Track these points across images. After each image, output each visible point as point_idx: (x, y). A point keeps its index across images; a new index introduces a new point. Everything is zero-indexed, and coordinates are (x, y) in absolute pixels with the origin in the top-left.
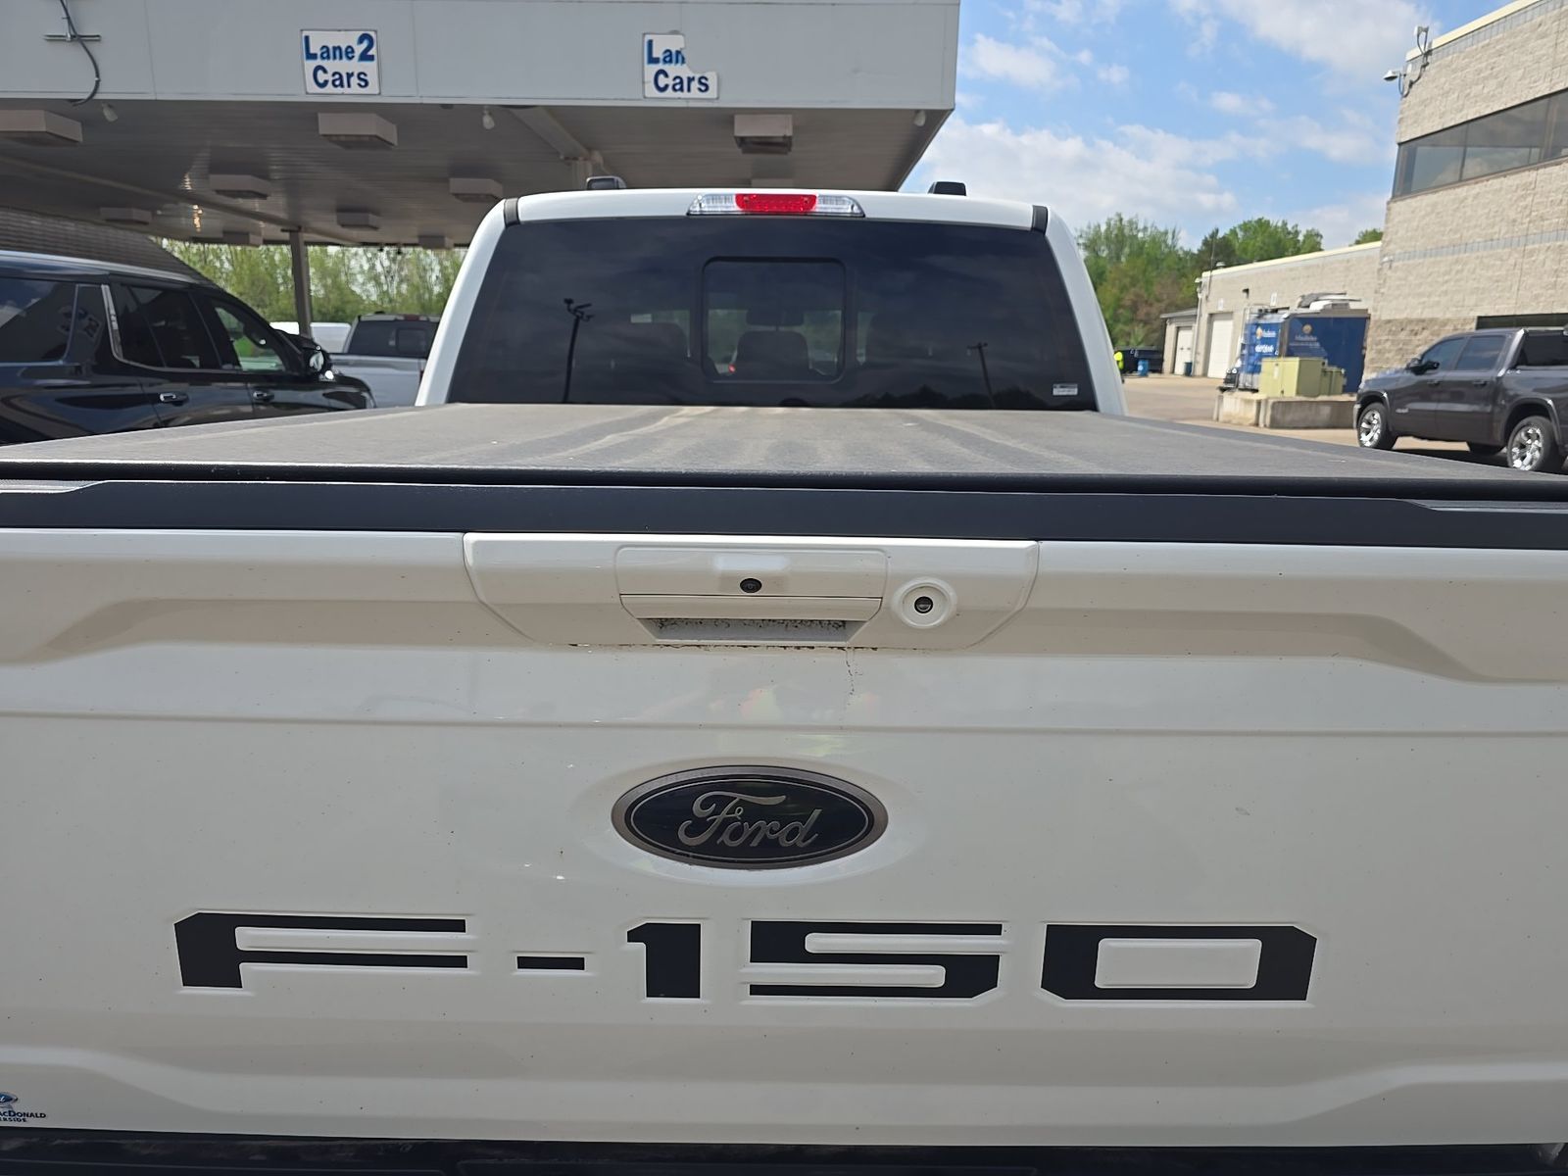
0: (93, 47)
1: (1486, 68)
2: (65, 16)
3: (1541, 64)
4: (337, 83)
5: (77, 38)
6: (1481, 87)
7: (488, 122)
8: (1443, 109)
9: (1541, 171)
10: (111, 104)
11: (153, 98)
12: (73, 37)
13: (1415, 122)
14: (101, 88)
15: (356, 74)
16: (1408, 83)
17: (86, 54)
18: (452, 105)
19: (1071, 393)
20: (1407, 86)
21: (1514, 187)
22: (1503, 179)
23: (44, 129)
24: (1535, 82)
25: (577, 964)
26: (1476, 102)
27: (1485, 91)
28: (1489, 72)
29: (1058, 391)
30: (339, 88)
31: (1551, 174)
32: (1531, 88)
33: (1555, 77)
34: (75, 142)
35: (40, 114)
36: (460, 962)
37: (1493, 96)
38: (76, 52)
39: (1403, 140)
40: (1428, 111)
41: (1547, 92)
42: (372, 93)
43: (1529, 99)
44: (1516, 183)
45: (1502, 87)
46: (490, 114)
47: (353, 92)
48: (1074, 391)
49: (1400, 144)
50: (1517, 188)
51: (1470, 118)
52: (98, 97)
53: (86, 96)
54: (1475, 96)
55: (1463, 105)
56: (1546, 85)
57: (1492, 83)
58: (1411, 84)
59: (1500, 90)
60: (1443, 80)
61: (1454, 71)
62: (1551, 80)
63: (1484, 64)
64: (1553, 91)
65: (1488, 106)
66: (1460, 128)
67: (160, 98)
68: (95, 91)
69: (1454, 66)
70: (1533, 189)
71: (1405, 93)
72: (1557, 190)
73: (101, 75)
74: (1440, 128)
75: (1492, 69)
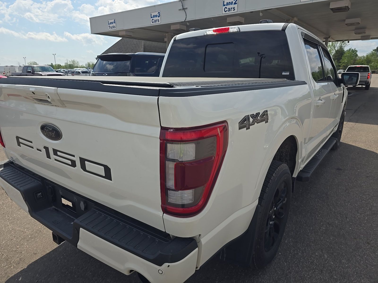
0: (186, 10)
2: (182, 5)
4: (229, 10)
5: (184, 9)
7: (261, 14)
10: (188, 22)
11: (195, 19)
12: (183, 9)
14: (186, 19)
15: (233, 8)
17: (185, 12)
18: (253, 12)
19: (287, 74)
23: (179, 28)
29: (283, 74)
30: (229, 12)
34: (184, 30)
35: (179, 25)
38: (183, 12)
42: (236, 12)
46: (262, 12)
47: (232, 12)
48: (288, 74)
52: (186, 20)
53: (184, 21)
67: (196, 19)
68: (185, 19)
73: (187, 16)
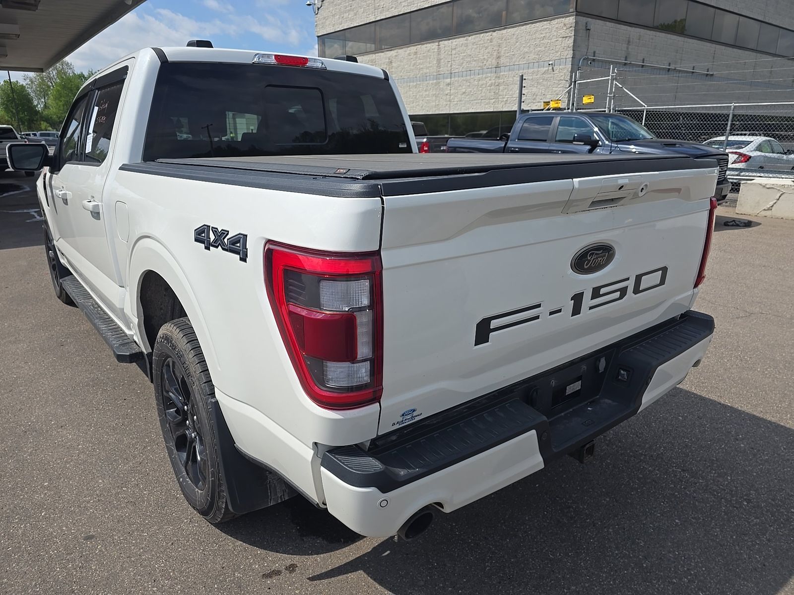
1: (348, 6)
3: (370, 7)
6: (348, 14)
8: (334, 23)
9: (377, 54)
13: (322, 27)
16: (317, 8)
20: (317, 10)
21: (367, 61)
22: (362, 57)
24: (368, 15)
25: (560, 311)
26: (347, 21)
27: (350, 16)
28: (350, 8)
31: (380, 56)
32: (367, 17)
33: (376, 13)
36: (537, 317)
37: (353, 19)
39: (319, 35)
40: (328, 22)
41: (374, 20)
43: (367, 22)
44: (368, 59)
45: (356, 15)
49: (318, 37)
50: (369, 61)
51: (345, 28)
54: (346, 18)
55: (342, 21)
56: (373, 17)
57: (352, 13)
58: (318, 9)
59: (355, 17)
60: (331, 9)
61: (336, 5)
62: (375, 15)
63: (347, 4)
64: (376, 20)
65: (351, 23)
66: (341, 32)
69: (335, 3)
70: (375, 62)
71: (316, 13)
72: (384, 63)
74: (333, 31)
75: (351, 6)
